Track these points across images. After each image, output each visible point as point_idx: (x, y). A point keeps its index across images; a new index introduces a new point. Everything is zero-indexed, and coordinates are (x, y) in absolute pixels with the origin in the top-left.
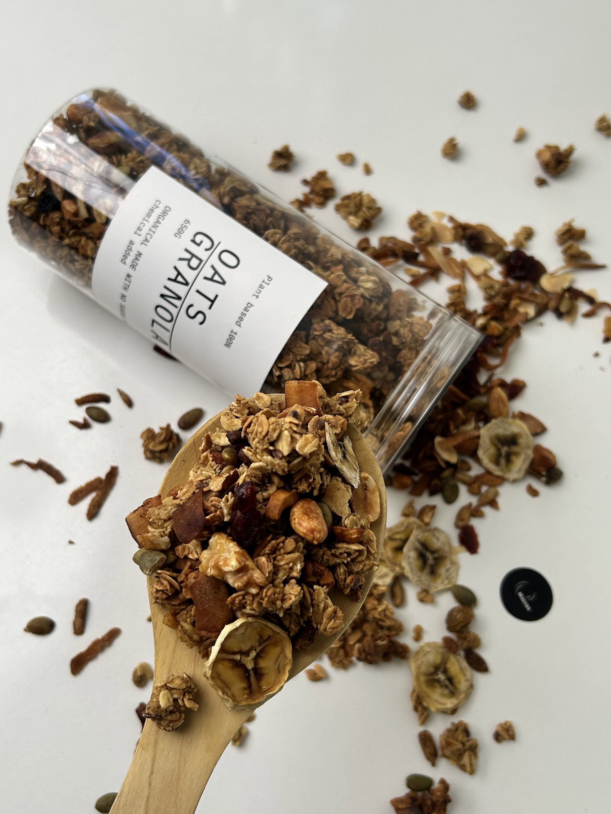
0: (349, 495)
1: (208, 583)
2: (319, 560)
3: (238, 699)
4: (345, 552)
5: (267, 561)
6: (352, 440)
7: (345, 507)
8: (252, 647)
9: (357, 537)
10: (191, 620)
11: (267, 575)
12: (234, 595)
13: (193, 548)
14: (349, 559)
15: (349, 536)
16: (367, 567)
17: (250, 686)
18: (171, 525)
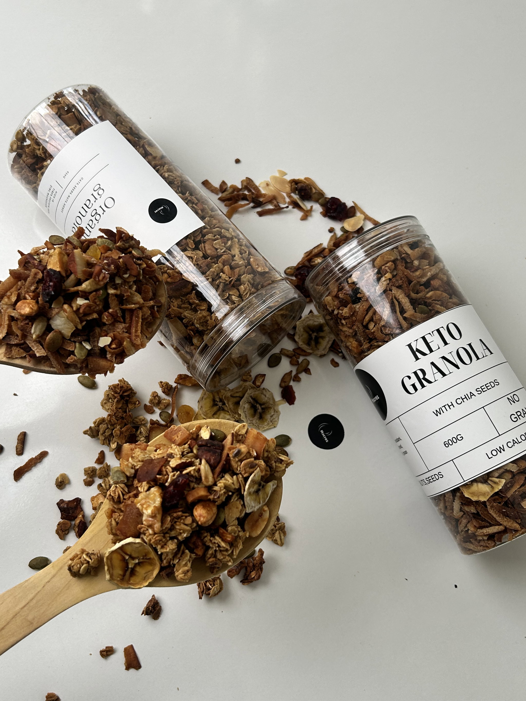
0: (240, 515)
1: (135, 510)
2: (202, 537)
3: (114, 577)
5: (170, 521)
7: (234, 520)
8: (138, 557)
9: (229, 540)
10: (118, 521)
11: (164, 528)
12: (143, 526)
13: (143, 486)
14: (218, 549)
15: (225, 537)
18: (140, 465)
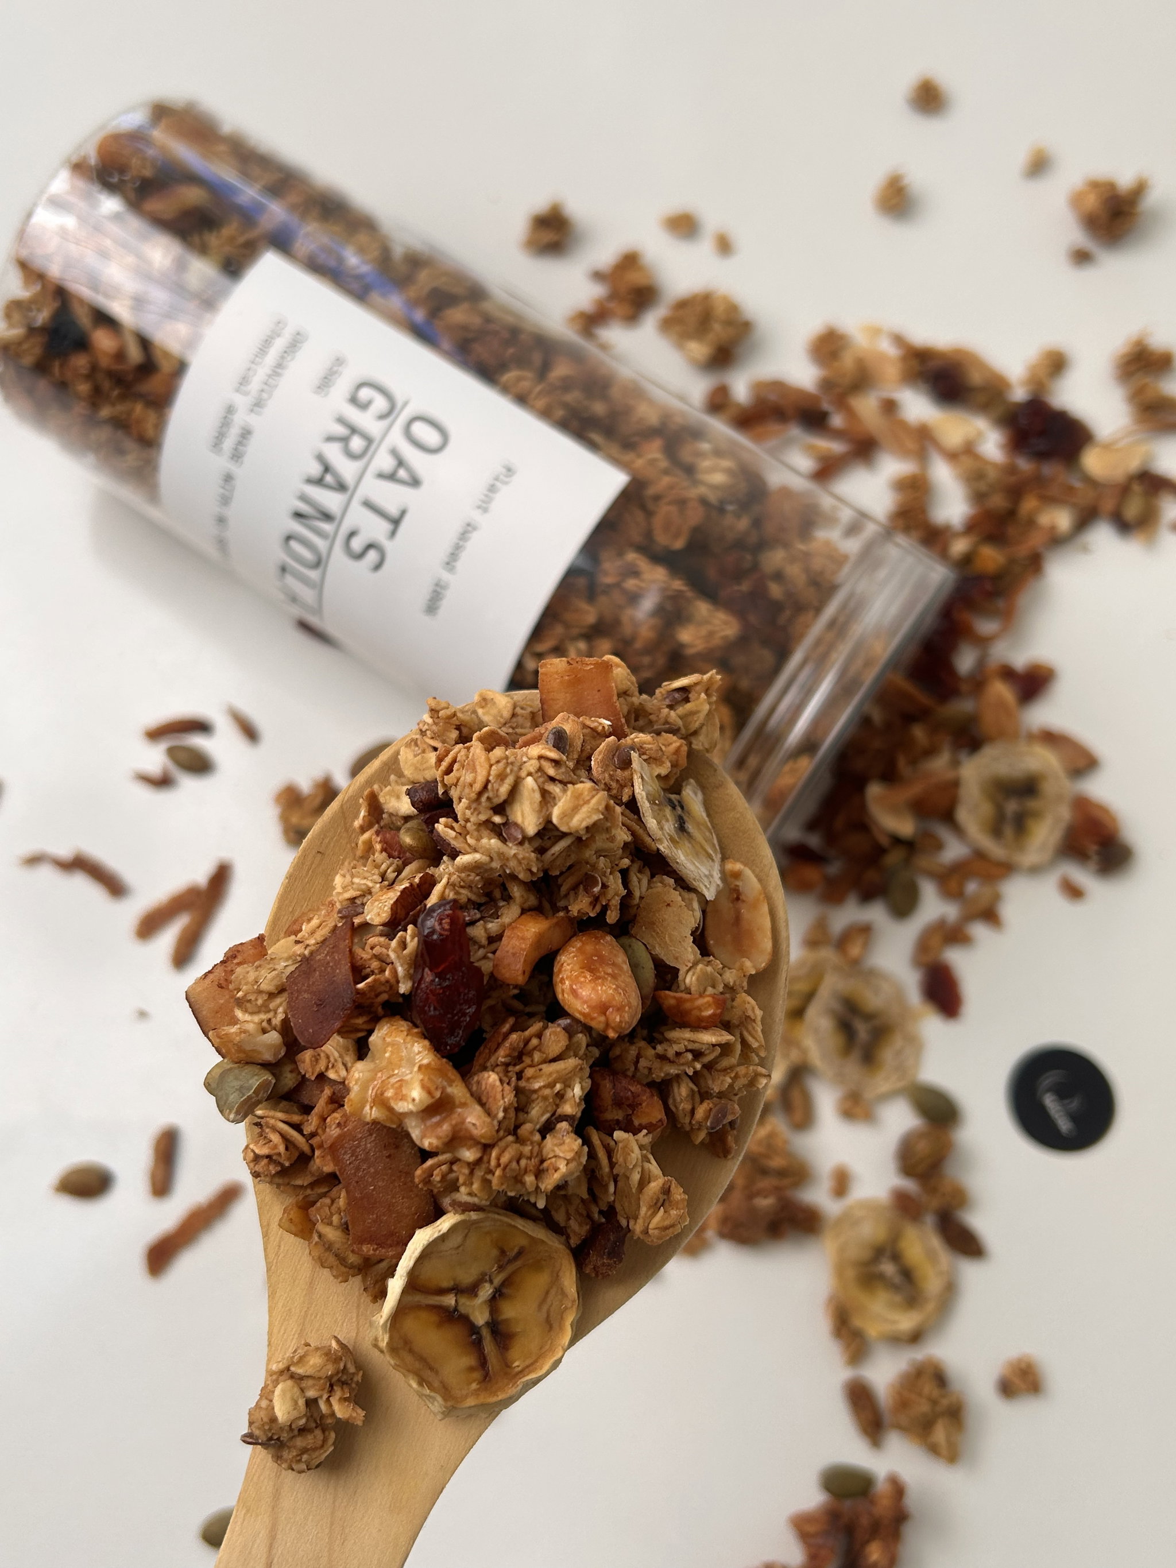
0: (692, 918)
1: (371, 1135)
2: (629, 1069)
3: (457, 1393)
4: (687, 1051)
5: (501, 1081)
6: (703, 788)
7: (685, 944)
8: (484, 1274)
9: (713, 1015)
10: (342, 1218)
11: (501, 1115)
12: (430, 1162)
13: (336, 1054)
14: (698, 1066)
15: (695, 1013)
16: (742, 1081)
17: (483, 1362)
18: (285, 1004)
